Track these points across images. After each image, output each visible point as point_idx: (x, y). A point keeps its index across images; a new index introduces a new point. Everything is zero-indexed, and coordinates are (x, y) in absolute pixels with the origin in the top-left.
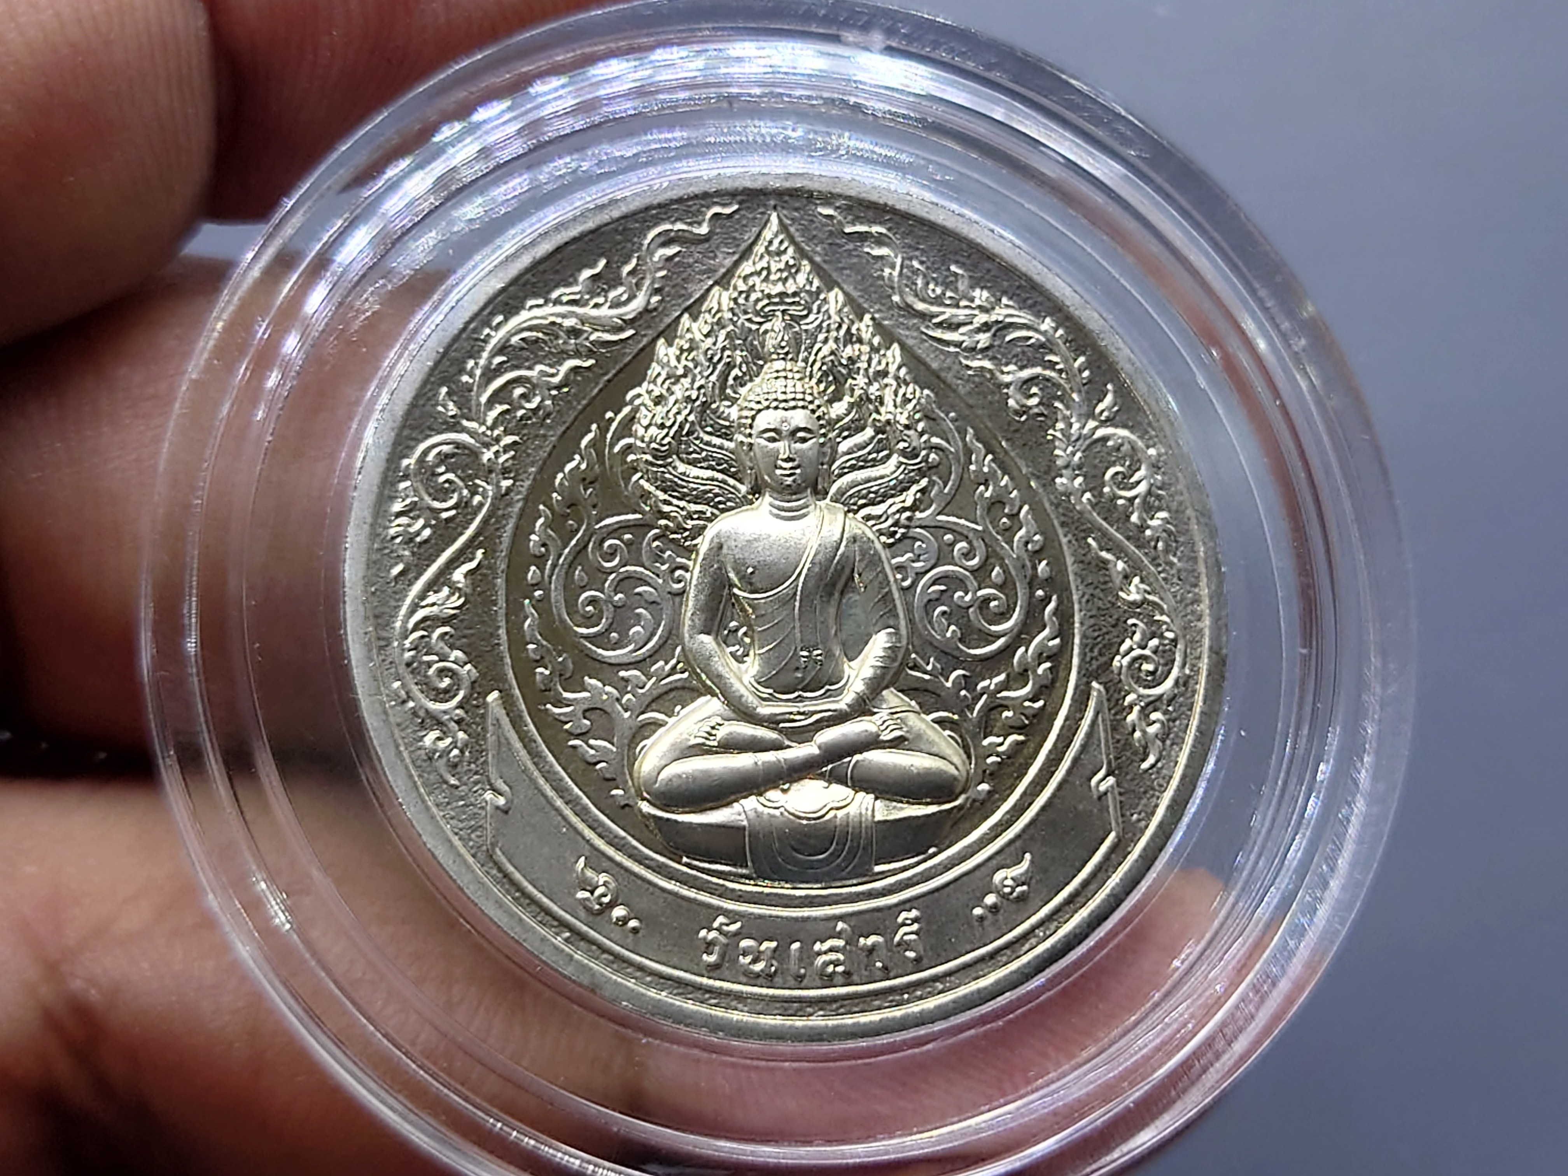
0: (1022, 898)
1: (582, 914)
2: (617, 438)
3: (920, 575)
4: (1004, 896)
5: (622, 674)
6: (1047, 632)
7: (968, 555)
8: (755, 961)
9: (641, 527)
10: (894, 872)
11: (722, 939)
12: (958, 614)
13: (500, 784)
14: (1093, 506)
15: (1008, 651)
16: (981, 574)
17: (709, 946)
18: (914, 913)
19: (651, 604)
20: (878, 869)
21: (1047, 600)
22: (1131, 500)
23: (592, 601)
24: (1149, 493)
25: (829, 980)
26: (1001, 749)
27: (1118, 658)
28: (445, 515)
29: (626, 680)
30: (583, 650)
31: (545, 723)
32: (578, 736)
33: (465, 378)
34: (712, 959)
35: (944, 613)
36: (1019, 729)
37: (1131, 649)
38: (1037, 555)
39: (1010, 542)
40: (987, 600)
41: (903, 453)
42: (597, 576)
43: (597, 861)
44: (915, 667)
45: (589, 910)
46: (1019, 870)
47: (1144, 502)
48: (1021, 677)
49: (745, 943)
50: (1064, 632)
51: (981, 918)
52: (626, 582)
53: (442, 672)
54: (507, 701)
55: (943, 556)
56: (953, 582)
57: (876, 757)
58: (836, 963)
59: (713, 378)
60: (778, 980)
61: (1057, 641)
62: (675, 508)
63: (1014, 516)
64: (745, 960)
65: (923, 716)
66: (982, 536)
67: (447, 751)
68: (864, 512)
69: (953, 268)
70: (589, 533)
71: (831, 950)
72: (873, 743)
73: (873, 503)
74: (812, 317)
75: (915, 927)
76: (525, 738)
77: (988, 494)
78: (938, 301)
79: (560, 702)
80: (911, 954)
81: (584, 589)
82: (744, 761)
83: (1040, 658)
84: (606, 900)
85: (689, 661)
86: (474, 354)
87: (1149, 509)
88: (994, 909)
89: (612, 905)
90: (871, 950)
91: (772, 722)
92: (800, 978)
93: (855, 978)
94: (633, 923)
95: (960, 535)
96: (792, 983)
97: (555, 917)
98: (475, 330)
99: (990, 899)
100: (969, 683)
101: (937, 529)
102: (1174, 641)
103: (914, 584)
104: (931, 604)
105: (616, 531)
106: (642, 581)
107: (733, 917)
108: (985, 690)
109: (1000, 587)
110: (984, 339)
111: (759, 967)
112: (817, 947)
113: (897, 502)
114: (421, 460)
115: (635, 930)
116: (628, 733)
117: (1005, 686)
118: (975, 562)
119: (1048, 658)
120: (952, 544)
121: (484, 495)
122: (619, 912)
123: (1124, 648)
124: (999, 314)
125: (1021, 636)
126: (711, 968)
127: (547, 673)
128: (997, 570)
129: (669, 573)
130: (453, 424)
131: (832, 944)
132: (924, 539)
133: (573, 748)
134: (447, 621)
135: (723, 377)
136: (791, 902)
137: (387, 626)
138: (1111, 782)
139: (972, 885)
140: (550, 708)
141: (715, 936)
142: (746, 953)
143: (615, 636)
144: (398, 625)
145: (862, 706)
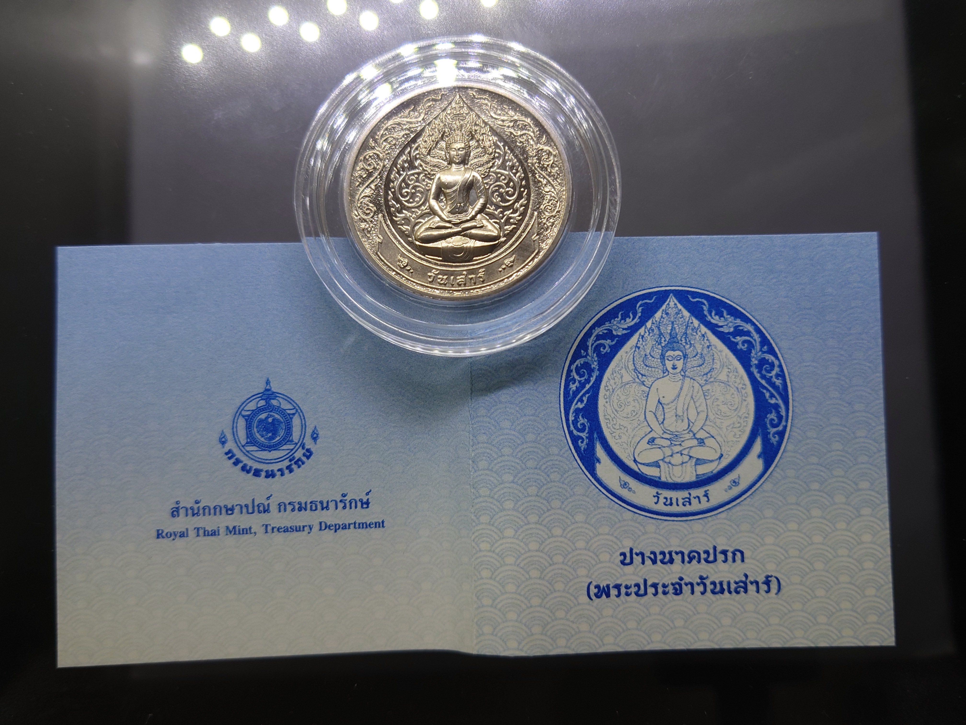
0: (512, 266)
1: (399, 268)
2: (414, 151)
3: (491, 185)
4: (507, 266)
5: (413, 210)
6: (523, 200)
7: (504, 180)
9: (419, 174)
10: (479, 259)
11: (434, 275)
12: (501, 195)
13: (380, 236)
14: (538, 167)
15: (514, 204)
16: (507, 185)
17: (430, 277)
18: (483, 270)
19: (421, 193)
20: (474, 258)
21: (524, 191)
22: (548, 165)
23: (406, 192)
24: (553, 163)
25: (460, 285)
26: (509, 229)
27: (542, 206)
28: (370, 171)
29: (414, 212)
30: (403, 204)
31: (392, 221)
32: (401, 225)
33: (377, 137)
34: (430, 280)
35: (497, 195)
36: (515, 224)
38: (522, 180)
39: (515, 176)
40: (508, 191)
41: (488, 154)
42: (408, 186)
43: (403, 255)
44: (488, 208)
45: (401, 267)
46: (512, 259)
47: (551, 165)
48: (515, 211)
49: (440, 276)
50: (528, 199)
51: (500, 271)
52: (415, 187)
53: (367, 209)
54: (384, 216)
55: (498, 179)
56: (500, 187)
57: (473, 231)
58: (462, 281)
59: (440, 136)
60: (447, 285)
61: (526, 202)
62: (428, 169)
63: (517, 170)
64: (439, 280)
65: (490, 220)
66: (509, 175)
67: (367, 229)
68: (477, 169)
69: (505, 106)
70: (407, 174)
72: (475, 227)
73: (480, 167)
74: (466, 120)
75: (484, 273)
76: (387, 225)
77: (510, 164)
78: (500, 115)
79: (396, 217)
80: (481, 280)
81: (404, 188)
82: (443, 232)
83: (521, 206)
84: (405, 265)
85: (431, 208)
86: (379, 130)
87: (552, 167)
88: (504, 269)
89: (406, 266)
90: (471, 279)
91: (449, 222)
92: (453, 285)
93: (467, 285)
94: (412, 271)
95: (502, 175)
96: (450, 286)
97: (392, 269)
98: (379, 125)
99: (504, 267)
100: (502, 212)
101: (495, 173)
102: (557, 202)
103: (489, 188)
104: (493, 192)
105: (413, 174)
106: (419, 186)
107: (437, 270)
108: (506, 214)
109: (512, 188)
110: (512, 124)
111: (442, 282)
112: (458, 278)
113: (486, 167)
114: (365, 158)
115: (412, 273)
116: (413, 224)
117: (512, 213)
118: (506, 182)
119: (524, 206)
120: (500, 177)
121: (380, 166)
122: (408, 268)
123: (544, 203)
124: (516, 118)
125: (517, 201)
126: (430, 282)
127: (394, 210)
128: (512, 184)
129: (427, 185)
130: (373, 148)
131: (461, 277)
132: (493, 176)
133: (400, 228)
134: (369, 197)
135: (443, 136)
136: (452, 266)
137: (354, 198)
138: (538, 237)
139: (499, 263)
140: (394, 218)
141: (432, 274)
142: (439, 278)
143: (411, 200)
144: (357, 197)
145: (473, 218)
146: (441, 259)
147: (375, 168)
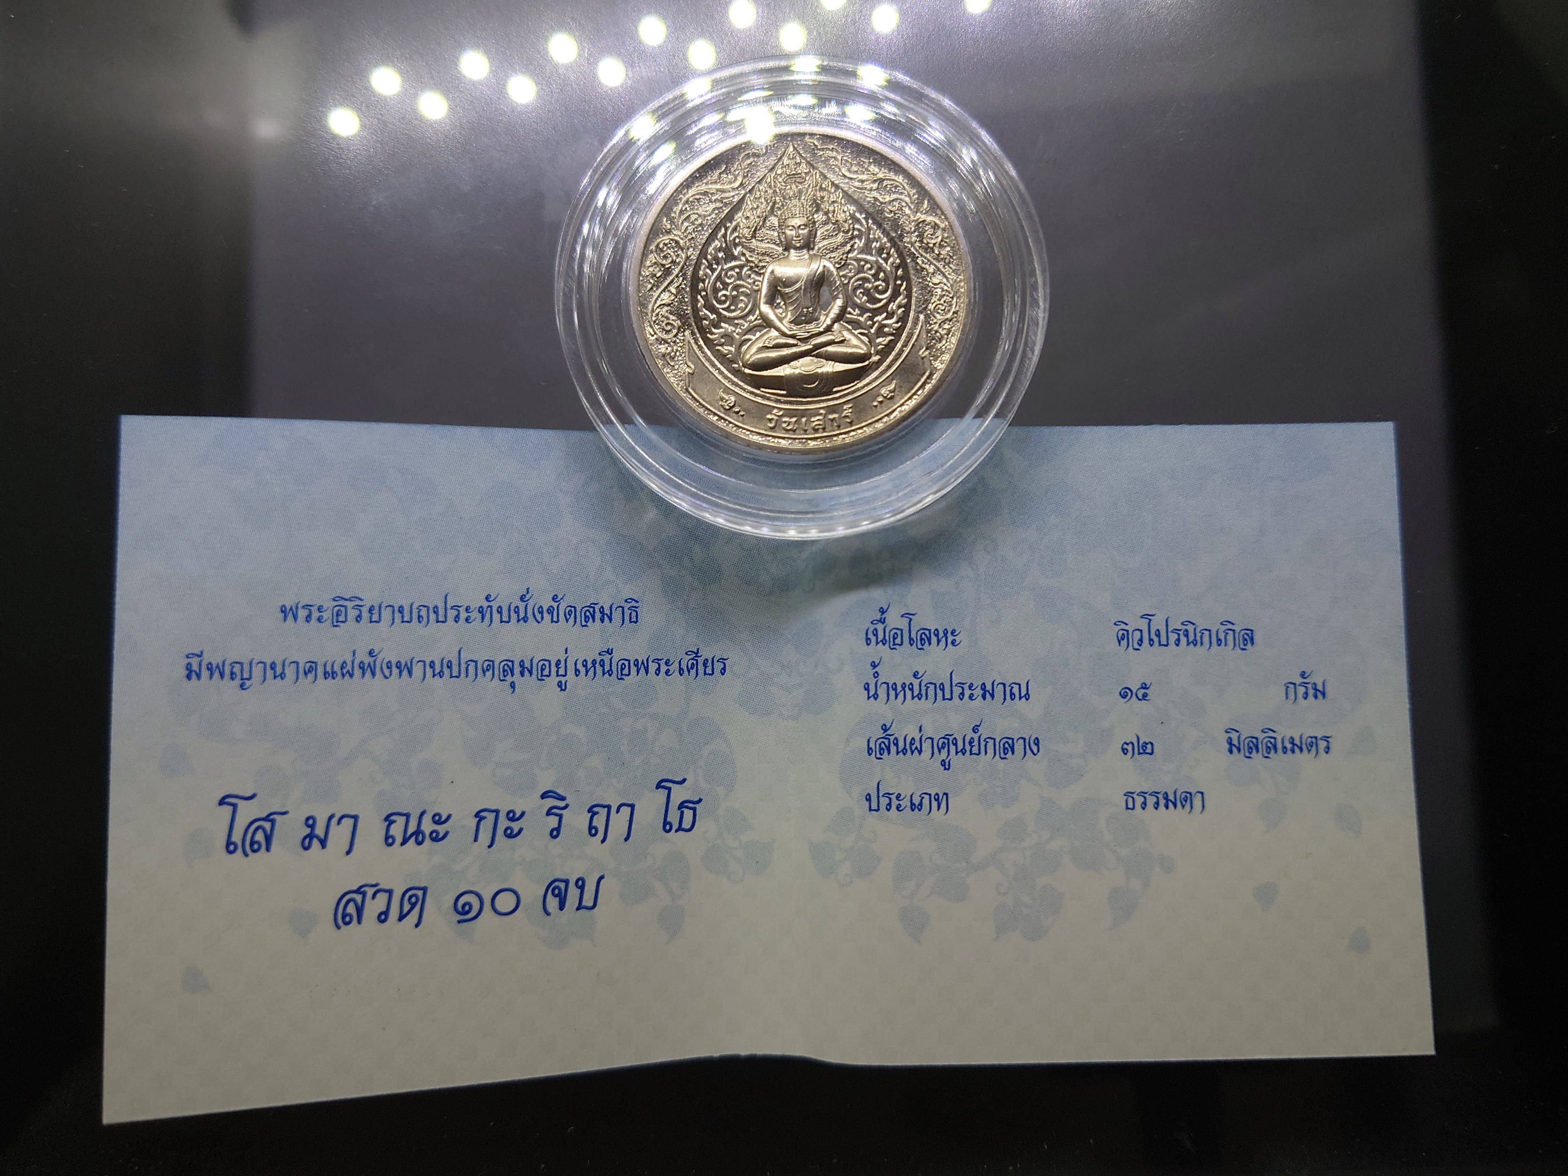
0: (892, 398)
1: (722, 410)
2: (732, 233)
3: (851, 278)
4: (885, 397)
5: (736, 321)
6: (901, 297)
7: (870, 269)
8: (788, 425)
9: (741, 267)
10: (842, 391)
11: (776, 418)
12: (867, 292)
13: (690, 364)
14: (920, 247)
15: (887, 304)
16: (876, 276)
17: (770, 420)
18: (850, 405)
19: (747, 295)
20: (835, 390)
21: (902, 285)
22: (934, 244)
23: (725, 295)
24: (942, 241)
25: (816, 431)
26: (883, 343)
27: (930, 305)
28: (667, 266)
29: (737, 324)
30: (721, 314)
31: (707, 341)
32: (719, 345)
33: (673, 215)
34: (770, 425)
35: (861, 292)
36: (892, 334)
37: (935, 302)
38: (897, 268)
39: (887, 264)
40: (877, 286)
41: (843, 232)
42: (725, 286)
43: (727, 391)
44: (850, 313)
45: (725, 409)
46: (892, 387)
47: (940, 244)
48: (890, 316)
49: (784, 419)
50: (909, 296)
51: (876, 406)
52: (736, 287)
53: (667, 324)
54: (693, 333)
55: (861, 270)
56: (865, 280)
57: (830, 349)
58: (819, 425)
59: (769, 208)
60: (797, 431)
61: (906, 300)
62: (754, 259)
63: (888, 254)
64: (784, 425)
65: (854, 331)
66: (877, 262)
67: (669, 353)
68: (828, 256)
69: (862, 159)
70: (722, 269)
71: (818, 420)
72: (832, 343)
73: (832, 251)
74: (806, 182)
75: (850, 411)
76: (700, 347)
77: (877, 246)
78: (856, 172)
79: (712, 334)
80: (848, 420)
81: (721, 290)
82: (786, 352)
83: (899, 307)
84: (731, 405)
85: (763, 317)
86: (677, 204)
87: (941, 246)
88: (881, 402)
89: (733, 406)
90: (832, 420)
91: (793, 337)
92: (806, 431)
93: (827, 430)
94: (742, 413)
95: (867, 262)
96: (802, 432)
97: (712, 412)
98: (676, 196)
99: (880, 399)
100: (871, 318)
101: (858, 260)
102: (952, 298)
104: (855, 289)
105: (732, 269)
106: (742, 286)
107: (780, 409)
108: (877, 321)
109: (883, 281)
110: (875, 186)
111: (789, 428)
112: (812, 420)
113: (841, 251)
114: (658, 246)
115: (743, 416)
116: (738, 344)
117: (886, 318)
118: (873, 272)
119: (902, 307)
120: (863, 266)
121: (682, 258)
122: (736, 409)
123: (932, 301)
124: (881, 175)
125: (892, 299)
126: (772, 429)
127: (707, 323)
128: (882, 275)
129: (754, 283)
130: (669, 232)
131: (818, 418)
132: (852, 264)
133: (718, 350)
134: (669, 305)
135: (772, 208)
136: (802, 403)
137: (646, 308)
138: (927, 353)
139: (873, 394)
140: (709, 335)
141: (773, 417)
142: (785, 422)
143: (733, 308)
144: (650, 307)
145: (828, 329)
146: (785, 392)
147: (673, 262)
